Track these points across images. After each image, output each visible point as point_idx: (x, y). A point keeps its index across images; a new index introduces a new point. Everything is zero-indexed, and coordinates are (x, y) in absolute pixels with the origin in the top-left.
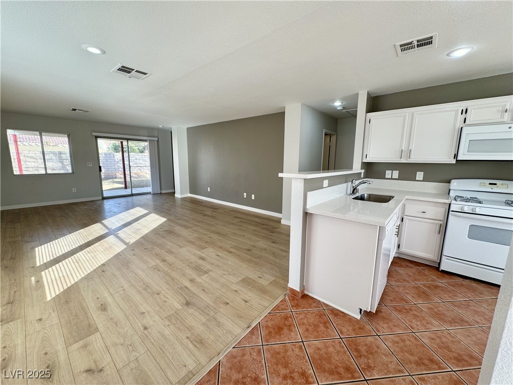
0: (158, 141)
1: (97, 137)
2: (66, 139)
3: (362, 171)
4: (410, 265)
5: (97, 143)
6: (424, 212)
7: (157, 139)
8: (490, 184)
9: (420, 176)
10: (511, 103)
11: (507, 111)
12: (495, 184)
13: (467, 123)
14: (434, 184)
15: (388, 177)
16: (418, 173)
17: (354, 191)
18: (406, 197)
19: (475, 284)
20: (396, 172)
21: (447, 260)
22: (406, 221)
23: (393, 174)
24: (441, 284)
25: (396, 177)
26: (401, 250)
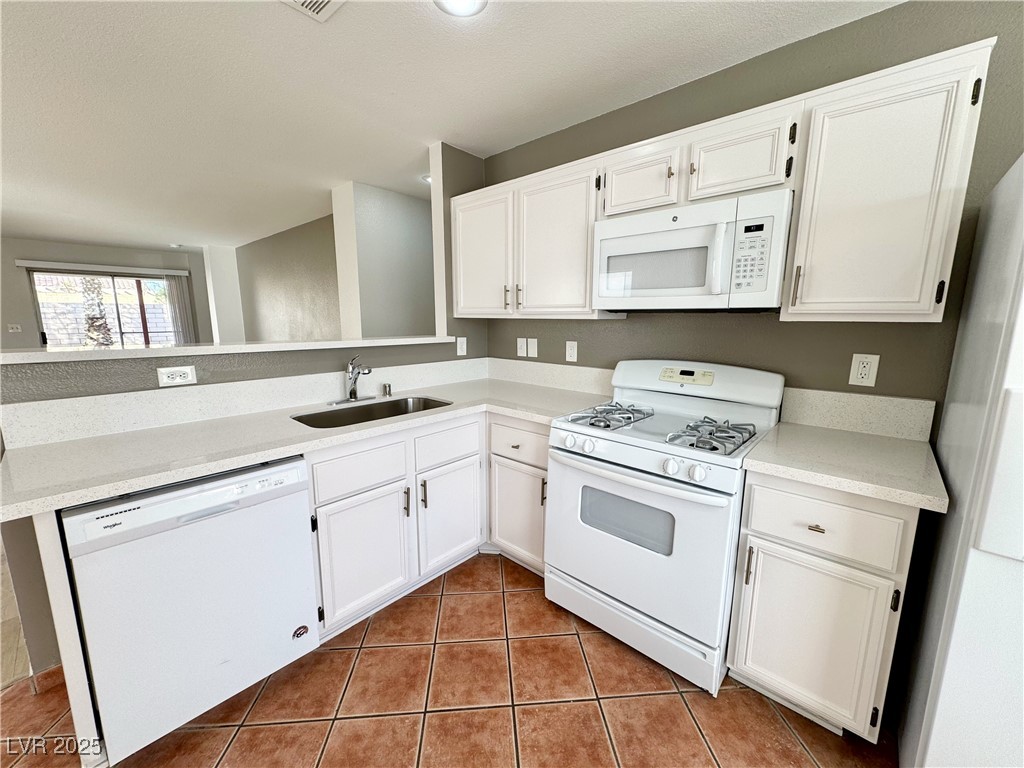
0: (189, 278)
1: (30, 271)
3: (452, 339)
4: (499, 580)
5: (31, 282)
6: (517, 447)
7: (186, 273)
8: (683, 373)
9: (572, 351)
10: (682, 150)
11: (670, 174)
12: (691, 373)
13: (609, 211)
14: (595, 372)
15: (521, 353)
16: (568, 343)
17: (353, 394)
18: (484, 407)
19: (590, 648)
20: (533, 343)
21: (551, 576)
22: (496, 468)
23: (528, 346)
24: (498, 646)
25: (534, 353)
26: (494, 540)
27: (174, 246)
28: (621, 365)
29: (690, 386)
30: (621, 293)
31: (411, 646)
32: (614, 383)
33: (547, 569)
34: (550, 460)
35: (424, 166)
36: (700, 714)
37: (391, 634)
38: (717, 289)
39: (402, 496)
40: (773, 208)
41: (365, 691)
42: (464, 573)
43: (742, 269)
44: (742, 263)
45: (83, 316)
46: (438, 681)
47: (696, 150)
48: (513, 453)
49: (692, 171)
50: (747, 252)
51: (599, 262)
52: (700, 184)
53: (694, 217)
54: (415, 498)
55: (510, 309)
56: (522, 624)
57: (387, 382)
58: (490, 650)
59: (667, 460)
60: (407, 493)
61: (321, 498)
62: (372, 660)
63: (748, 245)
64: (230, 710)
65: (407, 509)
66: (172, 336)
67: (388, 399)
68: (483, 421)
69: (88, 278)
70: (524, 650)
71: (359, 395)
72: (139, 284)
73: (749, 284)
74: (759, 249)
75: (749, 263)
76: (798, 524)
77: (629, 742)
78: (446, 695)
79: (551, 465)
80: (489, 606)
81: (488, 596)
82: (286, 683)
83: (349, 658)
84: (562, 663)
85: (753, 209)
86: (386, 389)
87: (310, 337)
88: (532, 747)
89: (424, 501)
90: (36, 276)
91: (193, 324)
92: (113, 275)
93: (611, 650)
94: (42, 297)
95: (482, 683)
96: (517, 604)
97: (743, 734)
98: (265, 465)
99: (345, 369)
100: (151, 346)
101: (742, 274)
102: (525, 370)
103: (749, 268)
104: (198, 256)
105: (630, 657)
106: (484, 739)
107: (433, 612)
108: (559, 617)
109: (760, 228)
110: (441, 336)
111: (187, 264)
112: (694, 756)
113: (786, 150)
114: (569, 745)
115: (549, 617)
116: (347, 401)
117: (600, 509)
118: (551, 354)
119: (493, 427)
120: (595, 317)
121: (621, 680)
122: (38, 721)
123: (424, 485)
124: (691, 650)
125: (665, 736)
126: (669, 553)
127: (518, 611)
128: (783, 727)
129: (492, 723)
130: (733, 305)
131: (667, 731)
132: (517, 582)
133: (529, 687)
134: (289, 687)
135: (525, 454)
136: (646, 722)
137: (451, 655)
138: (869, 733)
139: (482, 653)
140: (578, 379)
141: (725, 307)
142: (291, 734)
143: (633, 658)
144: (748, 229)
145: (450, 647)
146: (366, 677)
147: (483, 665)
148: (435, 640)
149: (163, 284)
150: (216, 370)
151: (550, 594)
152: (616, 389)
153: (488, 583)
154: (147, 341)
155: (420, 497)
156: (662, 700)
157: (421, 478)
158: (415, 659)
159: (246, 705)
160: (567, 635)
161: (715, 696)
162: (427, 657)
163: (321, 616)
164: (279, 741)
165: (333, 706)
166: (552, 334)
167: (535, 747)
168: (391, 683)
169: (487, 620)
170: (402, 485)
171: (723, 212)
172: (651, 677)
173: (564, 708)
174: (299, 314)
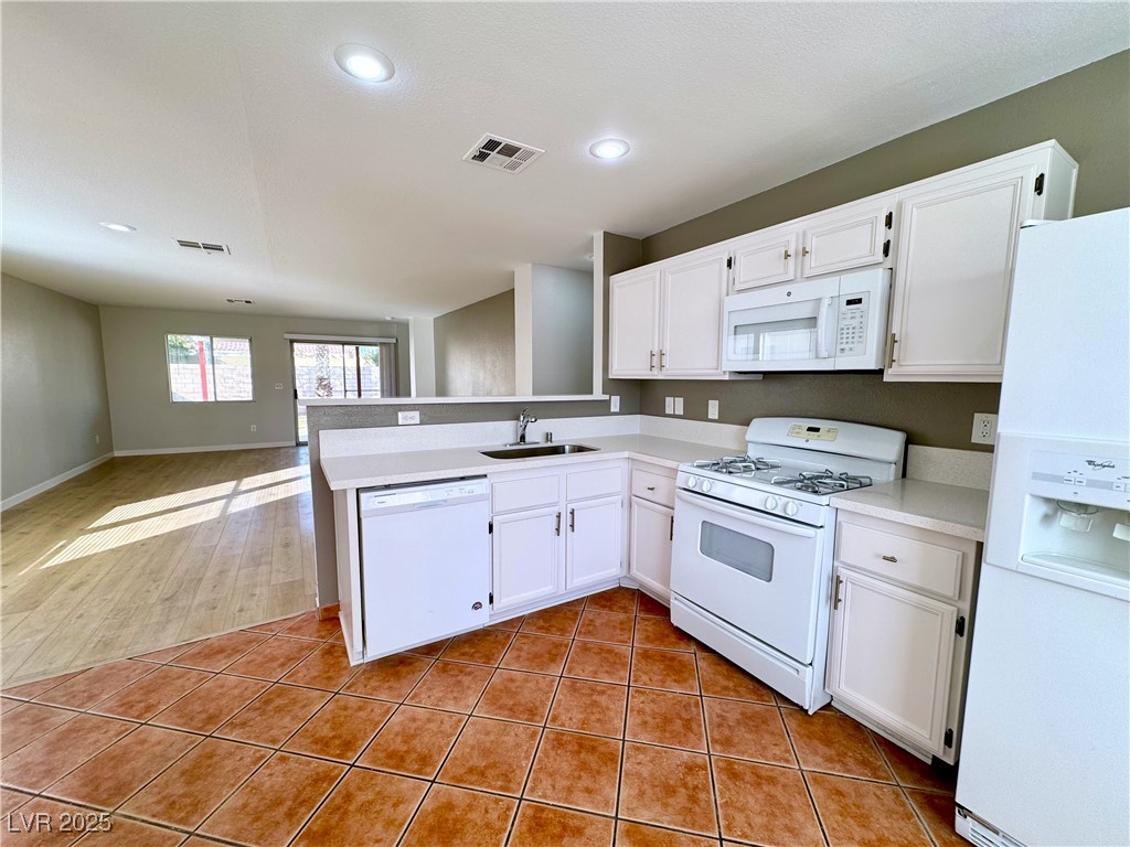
0: (396, 345)
1: (292, 341)
2: (248, 344)
3: (606, 397)
4: (634, 607)
5: (292, 350)
6: (652, 489)
7: (394, 341)
8: (810, 429)
9: (713, 409)
10: (798, 235)
11: (787, 256)
12: (817, 430)
13: (738, 287)
14: (734, 428)
15: (669, 410)
16: (710, 401)
17: (523, 438)
18: (626, 454)
19: (704, 664)
20: (680, 401)
21: (676, 602)
22: (635, 507)
23: (675, 404)
24: (625, 649)
25: (680, 411)
26: (632, 573)
27: (388, 319)
28: (756, 422)
29: (815, 442)
30: (744, 357)
31: (556, 637)
32: (748, 438)
33: (673, 595)
34: (676, 499)
35: (589, 248)
36: (792, 724)
37: (540, 628)
38: (824, 353)
39: (555, 519)
40: (872, 284)
41: (519, 657)
42: (606, 599)
43: (845, 336)
44: (845, 332)
45: (315, 377)
46: (573, 661)
47: (809, 236)
48: (649, 494)
49: (805, 252)
50: (848, 322)
51: (727, 328)
52: (813, 264)
53: (803, 291)
54: (565, 522)
55: (655, 371)
56: (648, 639)
57: (549, 431)
58: (616, 651)
59: (787, 503)
60: (559, 517)
61: (497, 509)
62: (525, 640)
63: (850, 316)
64: (431, 649)
65: (558, 530)
66: (379, 393)
67: (549, 444)
68: (625, 466)
69: (321, 345)
70: (645, 655)
71: (527, 440)
72: (357, 349)
73: (851, 349)
74: (858, 320)
75: (850, 331)
76: (877, 556)
77: (720, 725)
78: (578, 669)
79: (678, 505)
80: (622, 623)
81: (622, 616)
82: (465, 642)
83: (509, 637)
84: (677, 670)
85: (852, 285)
86: (548, 437)
87: (489, 394)
88: (638, 711)
89: (572, 526)
90: (295, 345)
91: (396, 380)
92: (344, 344)
93: (723, 669)
94: (298, 362)
95: (606, 669)
96: (645, 625)
97: (828, 743)
98: (463, 479)
99: (518, 419)
100: (362, 397)
101: (845, 341)
102: (672, 427)
103: (850, 336)
104: (404, 327)
105: (738, 675)
106: (603, 700)
107: (575, 620)
108: (680, 639)
109: (859, 301)
110: (598, 394)
111: (395, 333)
112: (776, 745)
113: (882, 234)
114: (669, 716)
115: (673, 638)
116: (518, 444)
117: (716, 541)
118: (695, 412)
119: (634, 471)
120: (726, 378)
121: (726, 688)
122: (323, 634)
123: (572, 513)
124: (785, 666)
125: (754, 729)
126: (770, 580)
127: (646, 630)
128: (872, 747)
129: (609, 692)
130: (837, 368)
131: (757, 726)
132: (648, 611)
133: (644, 678)
134: (467, 645)
135: (660, 496)
136: (739, 717)
137: (585, 648)
138: (944, 752)
139: (610, 651)
140: (720, 436)
141: (832, 369)
142: (468, 669)
143: (741, 676)
144: (849, 302)
145: (585, 643)
146: (520, 649)
147: (611, 660)
148: (573, 637)
149: (375, 350)
150: (434, 415)
151: (675, 620)
152: (750, 444)
153: (623, 608)
154: (360, 395)
155: (569, 523)
156: (758, 707)
157: (570, 507)
158: (557, 646)
159: (440, 649)
160: (686, 653)
161: (810, 713)
162: (566, 646)
163: (491, 601)
164: (461, 671)
165: (496, 661)
166: (696, 394)
167: (641, 712)
168: (537, 656)
169: (618, 632)
170: (556, 510)
171: (829, 289)
172: (755, 692)
173: (670, 696)
174: (481, 375)
